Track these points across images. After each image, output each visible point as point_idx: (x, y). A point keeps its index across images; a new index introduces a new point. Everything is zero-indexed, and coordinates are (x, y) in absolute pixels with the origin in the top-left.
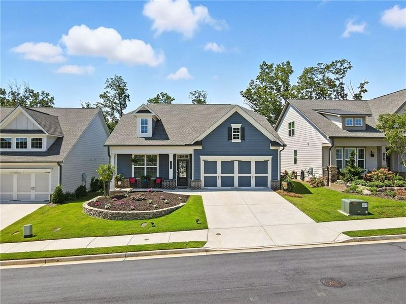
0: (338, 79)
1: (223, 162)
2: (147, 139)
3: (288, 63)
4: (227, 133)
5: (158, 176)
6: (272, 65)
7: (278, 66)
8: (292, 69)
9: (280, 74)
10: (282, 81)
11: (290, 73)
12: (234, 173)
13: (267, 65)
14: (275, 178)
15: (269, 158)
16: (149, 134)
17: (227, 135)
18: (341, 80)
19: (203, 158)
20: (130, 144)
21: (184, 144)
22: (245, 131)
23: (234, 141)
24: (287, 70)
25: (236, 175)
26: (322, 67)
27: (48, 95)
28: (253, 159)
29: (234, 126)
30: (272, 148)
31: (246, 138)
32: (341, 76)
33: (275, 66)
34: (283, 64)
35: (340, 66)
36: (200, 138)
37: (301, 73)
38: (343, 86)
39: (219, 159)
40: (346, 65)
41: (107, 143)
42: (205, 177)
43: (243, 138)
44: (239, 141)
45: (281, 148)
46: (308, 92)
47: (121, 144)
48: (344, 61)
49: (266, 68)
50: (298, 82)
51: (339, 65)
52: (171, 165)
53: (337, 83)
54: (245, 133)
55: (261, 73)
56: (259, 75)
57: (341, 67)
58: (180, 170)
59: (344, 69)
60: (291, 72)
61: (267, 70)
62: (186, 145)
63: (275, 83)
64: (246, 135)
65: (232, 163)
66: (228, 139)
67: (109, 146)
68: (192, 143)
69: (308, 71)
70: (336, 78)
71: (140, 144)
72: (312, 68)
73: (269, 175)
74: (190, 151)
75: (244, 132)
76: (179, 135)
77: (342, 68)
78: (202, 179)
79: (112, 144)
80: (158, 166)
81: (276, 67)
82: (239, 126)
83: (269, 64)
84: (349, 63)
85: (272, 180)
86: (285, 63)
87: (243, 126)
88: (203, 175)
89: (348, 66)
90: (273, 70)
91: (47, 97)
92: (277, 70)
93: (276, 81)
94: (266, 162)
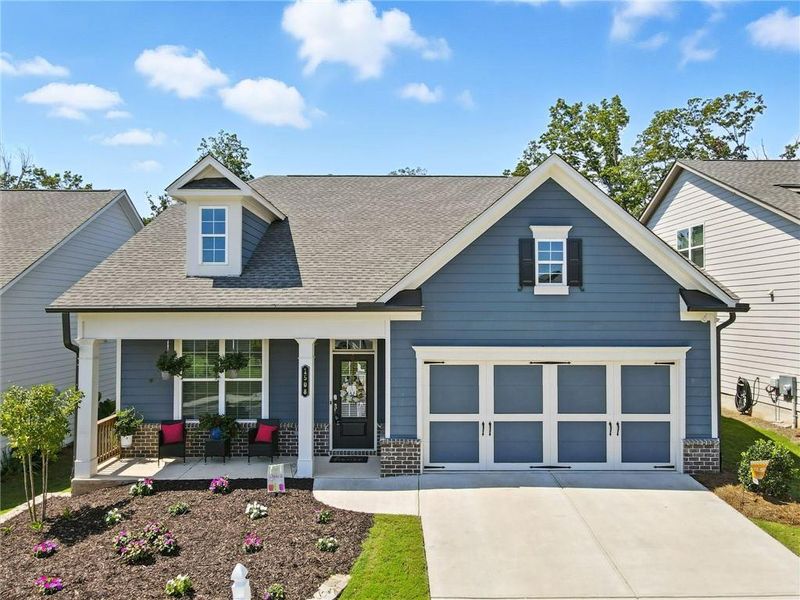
0: (732, 138)
1: (499, 370)
2: (220, 282)
3: (617, 100)
4: (516, 260)
5: (265, 415)
6: (578, 106)
7: (593, 109)
8: (627, 114)
9: (597, 127)
10: (602, 143)
11: (623, 123)
12: (541, 411)
13: (566, 107)
14: (699, 430)
15: (678, 355)
16: (232, 264)
17: (516, 269)
18: (741, 140)
19: (423, 353)
20: (151, 303)
21: (353, 303)
22: (586, 251)
23: (541, 289)
24: (614, 118)
25: (550, 418)
26: (698, 108)
27: (78, 179)
28: (614, 359)
29: (542, 234)
30: (686, 316)
31: (586, 279)
32: (740, 131)
33: (584, 109)
34: (604, 103)
35: (737, 108)
36: (415, 280)
37: (647, 125)
38: (745, 153)
39: (487, 359)
40: (751, 104)
41: (65, 300)
42: (433, 424)
43: (575, 279)
44: (562, 289)
45: (724, 316)
46: (657, 170)
47: (119, 303)
48: (745, 94)
49: (564, 113)
50: (633, 149)
51: (734, 103)
52: (306, 381)
53: (732, 146)
54: (586, 260)
55: (552, 125)
56: (547, 130)
57: (739, 110)
58: (343, 394)
59: (749, 112)
60: (624, 120)
61: (567, 118)
62: (362, 307)
63: (587, 148)
64: (586, 270)
65: (535, 371)
66: (522, 284)
67: (66, 313)
68: (385, 299)
69: (664, 119)
70: (727, 135)
71: (189, 304)
72: (676, 112)
73: (676, 418)
74: (376, 327)
75: (580, 256)
76: (341, 269)
77: (742, 111)
78: (423, 433)
79: (82, 304)
80: (265, 380)
81: (587, 110)
82: (559, 234)
83: (570, 104)
84: (759, 98)
85: (689, 436)
86: (609, 101)
87: (577, 234)
88: (424, 418)
89: (755, 107)
90: (581, 118)
91: (77, 185)
92: (590, 118)
93: (589, 144)
94: (663, 370)
